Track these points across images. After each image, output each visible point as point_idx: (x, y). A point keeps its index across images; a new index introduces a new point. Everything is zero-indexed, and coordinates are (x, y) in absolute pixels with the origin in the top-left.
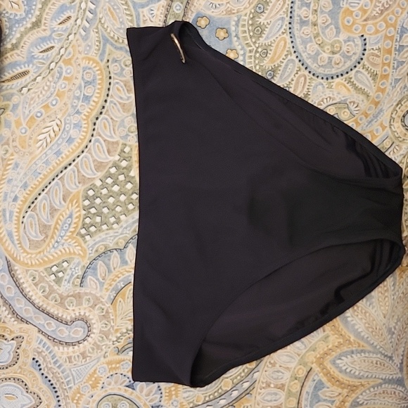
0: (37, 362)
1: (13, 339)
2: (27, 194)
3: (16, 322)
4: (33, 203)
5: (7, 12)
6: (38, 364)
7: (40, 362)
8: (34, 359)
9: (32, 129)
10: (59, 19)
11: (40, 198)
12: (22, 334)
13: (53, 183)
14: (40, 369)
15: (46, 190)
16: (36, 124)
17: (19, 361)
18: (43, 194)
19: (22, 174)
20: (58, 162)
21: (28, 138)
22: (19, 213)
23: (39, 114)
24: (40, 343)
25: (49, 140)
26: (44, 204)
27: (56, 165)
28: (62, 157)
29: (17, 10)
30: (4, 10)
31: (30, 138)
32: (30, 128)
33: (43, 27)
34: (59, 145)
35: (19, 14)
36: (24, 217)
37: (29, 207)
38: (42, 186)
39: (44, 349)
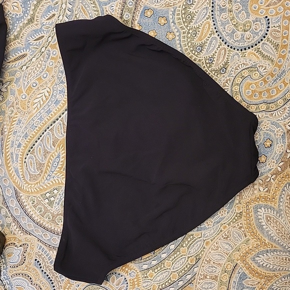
0: (38, 262)
1: (21, 246)
2: (27, 141)
3: (22, 234)
4: (32, 148)
5: (11, 13)
7: (41, 262)
8: (36, 260)
9: (30, 95)
10: (47, 17)
11: (36, 144)
12: (27, 242)
13: (45, 133)
14: (41, 267)
15: (41, 138)
16: (32, 92)
17: (25, 262)
18: (39, 141)
19: (23, 128)
20: (49, 118)
21: (27, 101)
22: (23, 155)
23: (35, 85)
24: (40, 249)
25: (42, 103)
26: (40, 149)
27: (47, 120)
28: (52, 115)
29: (17, 11)
30: (9, 12)
31: (29, 102)
32: (28, 94)
33: (36, 23)
34: (49, 106)
35: (18, 14)
36: (26, 158)
37: (29, 151)
38: (38, 136)
39: (43, 253)
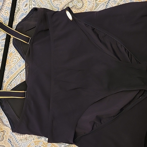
0: (10, 140)
1: (2, 132)
2: (8, 80)
3: (3, 126)
4: (10, 83)
5: (3, 16)
6: (10, 141)
7: (11, 140)
8: (9, 139)
9: (11, 57)
10: (21, 18)
11: (13, 81)
12: (5, 130)
13: (17, 76)
14: (11, 143)
15: (15, 79)
16: (12, 55)
17: (4, 140)
19: (7, 73)
20: (19, 69)
21: (9, 60)
22: (6, 87)
23: (14, 52)
24: (11, 134)
25: (17, 61)
26: (14, 84)
27: (19, 70)
28: (21, 67)
29: (7, 15)
30: (3, 15)
32: (10, 57)
33: (16, 21)
34: (20, 63)
36: (7, 88)
37: (9, 85)
38: (14, 77)
39: (13, 136)
